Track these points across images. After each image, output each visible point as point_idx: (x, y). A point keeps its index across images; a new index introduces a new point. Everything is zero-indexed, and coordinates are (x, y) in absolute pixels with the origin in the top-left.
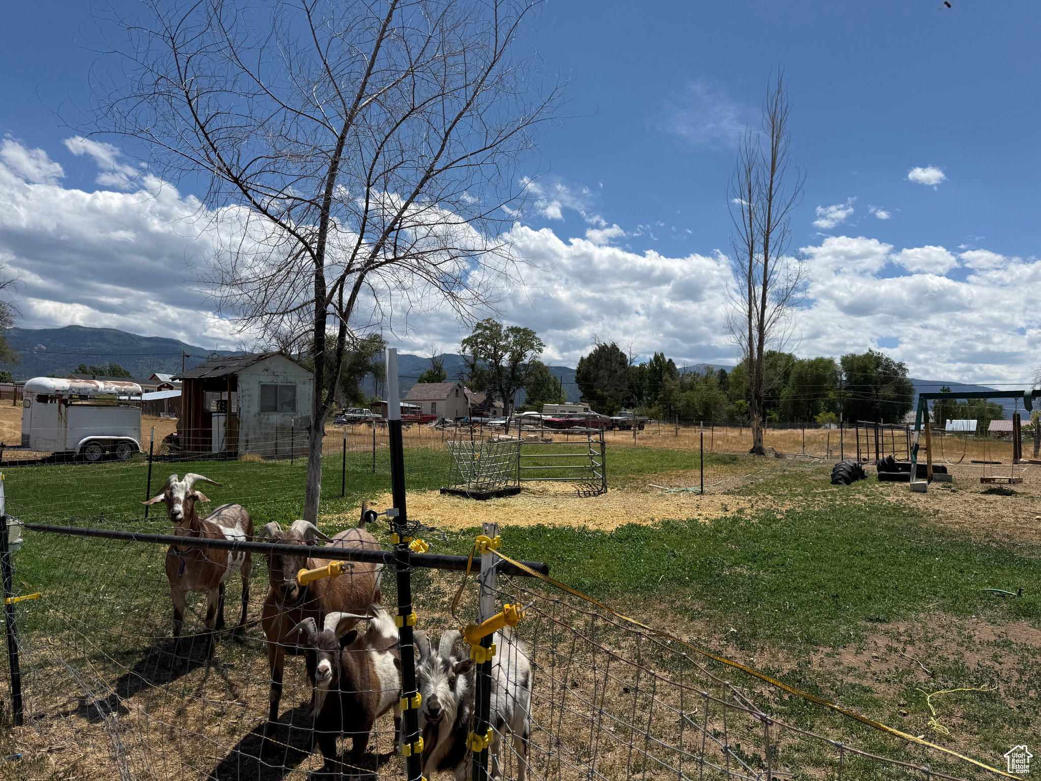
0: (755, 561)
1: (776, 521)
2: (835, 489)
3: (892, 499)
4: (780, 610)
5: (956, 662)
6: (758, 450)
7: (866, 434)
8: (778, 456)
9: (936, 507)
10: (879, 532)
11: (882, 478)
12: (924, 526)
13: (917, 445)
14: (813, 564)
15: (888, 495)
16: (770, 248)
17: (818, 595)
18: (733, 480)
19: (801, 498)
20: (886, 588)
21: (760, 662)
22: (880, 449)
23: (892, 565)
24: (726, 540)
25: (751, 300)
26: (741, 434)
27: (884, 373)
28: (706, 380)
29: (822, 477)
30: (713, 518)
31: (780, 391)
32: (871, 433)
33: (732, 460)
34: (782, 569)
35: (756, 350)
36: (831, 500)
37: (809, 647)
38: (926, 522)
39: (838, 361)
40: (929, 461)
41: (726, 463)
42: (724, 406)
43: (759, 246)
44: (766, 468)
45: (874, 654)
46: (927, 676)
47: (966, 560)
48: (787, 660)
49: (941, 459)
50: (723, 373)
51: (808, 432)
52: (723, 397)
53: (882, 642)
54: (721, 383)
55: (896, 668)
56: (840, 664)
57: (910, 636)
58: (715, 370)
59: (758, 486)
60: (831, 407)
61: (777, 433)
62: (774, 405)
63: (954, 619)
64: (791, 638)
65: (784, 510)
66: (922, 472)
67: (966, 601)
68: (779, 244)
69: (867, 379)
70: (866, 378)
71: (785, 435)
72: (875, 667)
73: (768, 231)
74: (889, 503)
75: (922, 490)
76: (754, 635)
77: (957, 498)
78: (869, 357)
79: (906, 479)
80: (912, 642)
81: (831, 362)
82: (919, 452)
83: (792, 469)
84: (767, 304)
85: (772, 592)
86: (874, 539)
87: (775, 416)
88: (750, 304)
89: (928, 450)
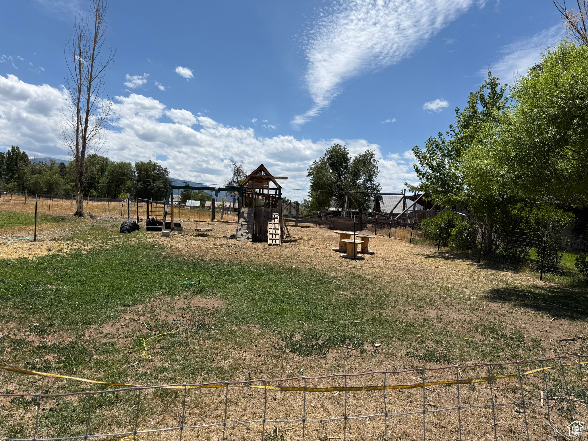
0: (62, 280)
1: (81, 255)
2: (121, 236)
3: (151, 240)
4: (71, 307)
5: (163, 321)
6: (79, 214)
7: (142, 206)
8: (91, 217)
9: (172, 244)
10: (140, 258)
11: (148, 229)
12: (164, 253)
13: (166, 212)
14: (99, 278)
15: (150, 238)
16: (92, 91)
17: (97, 296)
18: (58, 231)
19: (100, 241)
20: (136, 287)
21: (50, 341)
22: (150, 214)
23: (143, 275)
24: (44, 269)
25: (79, 121)
26: (72, 204)
27: (157, 174)
28: (50, 168)
29: (116, 229)
30: (39, 256)
31: (99, 179)
32: (145, 205)
33: (61, 219)
34: (78, 283)
35: (80, 153)
36: (118, 242)
37: (85, 326)
38: (165, 251)
39: (133, 165)
40: (172, 220)
41: (57, 221)
42: (62, 186)
43: (84, 89)
44: (83, 224)
45: (122, 324)
46: (148, 330)
47: (180, 269)
48: (69, 336)
49: (179, 219)
50: (62, 165)
51: (113, 204)
52: (62, 180)
53: (128, 317)
54: (61, 171)
55: (132, 329)
56: (100, 333)
57: (144, 311)
58: (57, 162)
59: (75, 235)
60: (129, 190)
61: (95, 203)
62: (94, 187)
63: (168, 300)
64: (75, 323)
65: (88, 248)
66: (168, 226)
67: (175, 289)
68: (97, 89)
69: (149, 177)
70: (148, 175)
71: (100, 205)
72: (121, 331)
73: (90, 80)
74: (149, 242)
75: (167, 235)
76: (50, 326)
77: (183, 239)
78: (150, 164)
79: (160, 229)
80: (144, 315)
81: (130, 164)
82: (167, 216)
83: (98, 225)
84: (88, 125)
85: (68, 298)
86: (137, 262)
87: (95, 193)
88: (78, 123)
89: (172, 215)
